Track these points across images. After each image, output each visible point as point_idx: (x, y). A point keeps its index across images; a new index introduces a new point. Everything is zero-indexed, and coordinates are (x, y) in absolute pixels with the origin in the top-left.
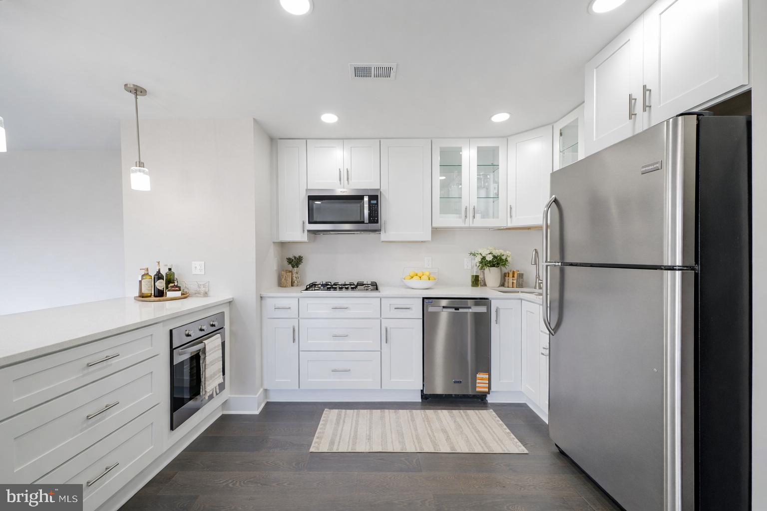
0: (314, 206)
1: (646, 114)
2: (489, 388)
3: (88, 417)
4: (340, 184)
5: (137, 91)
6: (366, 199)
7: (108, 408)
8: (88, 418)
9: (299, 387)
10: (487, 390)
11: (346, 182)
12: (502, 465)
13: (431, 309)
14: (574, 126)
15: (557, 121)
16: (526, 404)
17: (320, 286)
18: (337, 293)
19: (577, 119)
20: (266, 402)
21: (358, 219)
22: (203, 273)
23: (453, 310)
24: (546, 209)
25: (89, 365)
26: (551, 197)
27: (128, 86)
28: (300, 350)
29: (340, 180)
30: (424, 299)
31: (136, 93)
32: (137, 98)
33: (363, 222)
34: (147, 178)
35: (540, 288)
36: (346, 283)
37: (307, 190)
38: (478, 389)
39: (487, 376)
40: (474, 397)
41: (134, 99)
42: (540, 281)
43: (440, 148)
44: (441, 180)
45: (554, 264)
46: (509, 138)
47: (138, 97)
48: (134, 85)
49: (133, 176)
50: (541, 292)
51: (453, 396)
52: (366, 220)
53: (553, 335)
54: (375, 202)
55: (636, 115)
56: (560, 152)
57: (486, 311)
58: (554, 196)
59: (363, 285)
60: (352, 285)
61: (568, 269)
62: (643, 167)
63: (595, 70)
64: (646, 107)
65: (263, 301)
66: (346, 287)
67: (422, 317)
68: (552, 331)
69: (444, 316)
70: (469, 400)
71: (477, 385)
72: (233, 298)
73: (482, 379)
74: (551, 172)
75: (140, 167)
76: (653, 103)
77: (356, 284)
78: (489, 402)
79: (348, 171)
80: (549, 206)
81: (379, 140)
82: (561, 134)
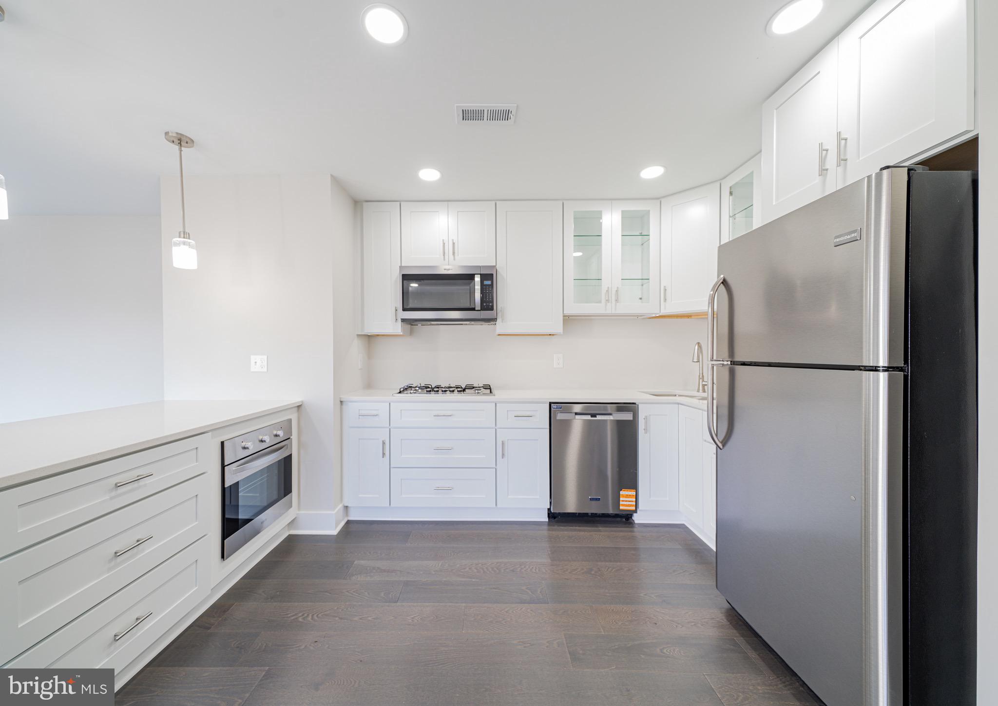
0: (410, 289)
1: (840, 169)
2: (636, 506)
3: (116, 553)
4: (444, 259)
5: (181, 141)
6: (477, 279)
7: (140, 542)
8: (117, 555)
9: (390, 504)
10: (634, 508)
11: (451, 256)
12: (653, 596)
13: (560, 416)
14: (748, 183)
15: (725, 178)
16: (684, 525)
17: (417, 388)
18: (440, 396)
19: (752, 173)
20: (347, 520)
21: (467, 305)
22: (265, 370)
23: (589, 417)
24: (712, 293)
25: (117, 486)
26: (718, 276)
27: (170, 134)
28: (392, 466)
29: (444, 255)
30: (550, 404)
31: (180, 143)
32: (181, 151)
33: (473, 309)
34: (193, 253)
35: (704, 391)
36: (451, 386)
37: (401, 267)
38: (621, 508)
39: (634, 493)
40: (616, 516)
41: (178, 152)
42: (704, 383)
43: (575, 212)
44: (574, 257)
45: (722, 362)
46: (663, 200)
47: (183, 148)
48: (177, 133)
49: (175, 250)
50: (706, 396)
51: (590, 514)
52: (478, 307)
53: (721, 449)
54: (489, 282)
55: (827, 170)
56: (730, 217)
57: (632, 419)
58: (722, 276)
59: (474, 388)
60: (460, 388)
61: (739, 369)
62: (837, 237)
63: (775, 111)
64: (842, 161)
65: (344, 406)
66: (451, 389)
67: (548, 428)
68: (720, 445)
69: (578, 425)
70: (610, 519)
71: (621, 503)
72: (302, 402)
73: (627, 496)
74: (718, 245)
75: (184, 238)
76: (850, 154)
77: (464, 387)
78: (636, 522)
79: (454, 243)
80: (715, 289)
81: (494, 202)
82: (731, 193)
